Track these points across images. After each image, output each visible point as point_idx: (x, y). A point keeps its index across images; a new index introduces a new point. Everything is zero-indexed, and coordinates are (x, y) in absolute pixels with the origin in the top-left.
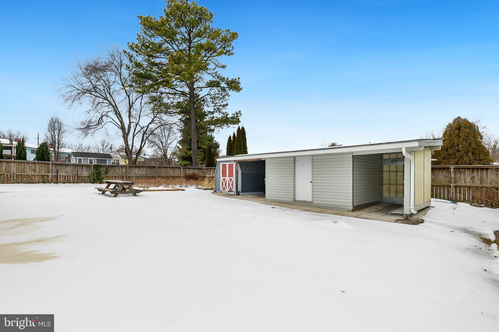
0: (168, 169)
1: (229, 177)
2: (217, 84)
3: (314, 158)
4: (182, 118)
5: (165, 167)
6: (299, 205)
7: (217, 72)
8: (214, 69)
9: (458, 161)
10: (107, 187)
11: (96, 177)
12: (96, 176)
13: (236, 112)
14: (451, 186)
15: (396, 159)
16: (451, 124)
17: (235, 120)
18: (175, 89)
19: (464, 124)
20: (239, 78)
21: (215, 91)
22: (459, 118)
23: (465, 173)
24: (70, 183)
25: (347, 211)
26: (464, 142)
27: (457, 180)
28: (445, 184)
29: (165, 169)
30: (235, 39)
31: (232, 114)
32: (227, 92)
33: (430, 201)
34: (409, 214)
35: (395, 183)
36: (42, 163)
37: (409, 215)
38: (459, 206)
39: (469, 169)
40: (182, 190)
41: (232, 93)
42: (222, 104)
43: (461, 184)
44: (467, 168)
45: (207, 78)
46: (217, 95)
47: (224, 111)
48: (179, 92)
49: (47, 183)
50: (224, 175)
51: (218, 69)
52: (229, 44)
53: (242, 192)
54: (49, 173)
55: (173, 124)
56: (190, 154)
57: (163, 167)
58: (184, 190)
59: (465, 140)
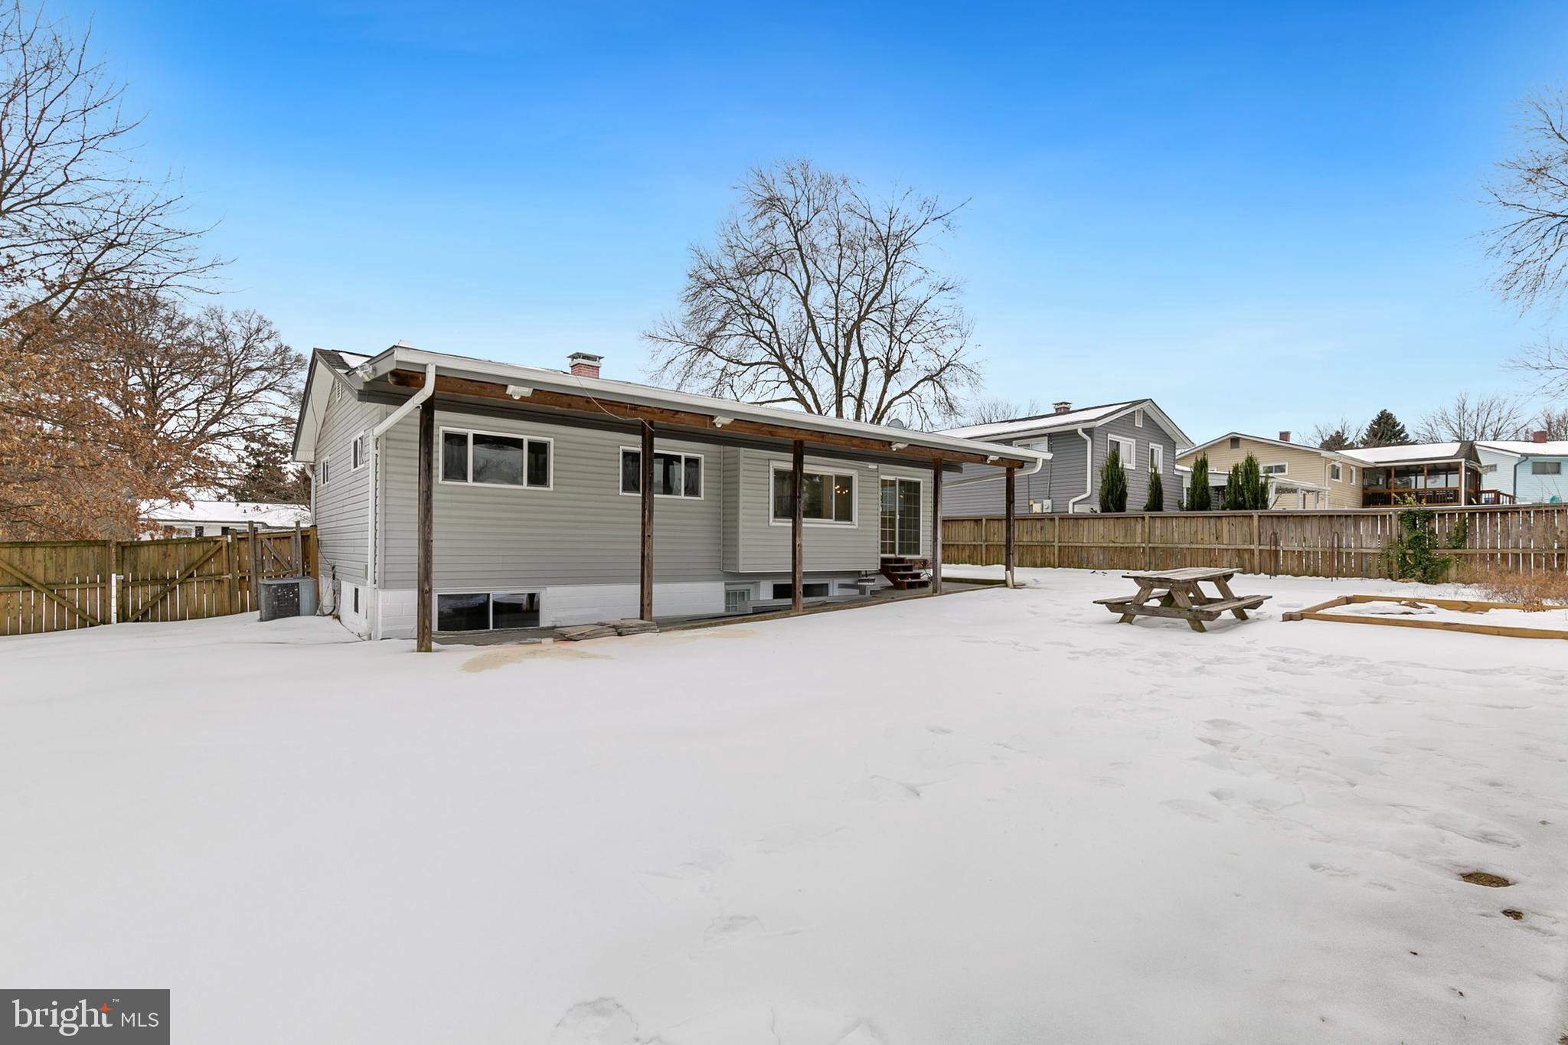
11: (1410, 555)
12: (1411, 551)
54: (1254, 544)
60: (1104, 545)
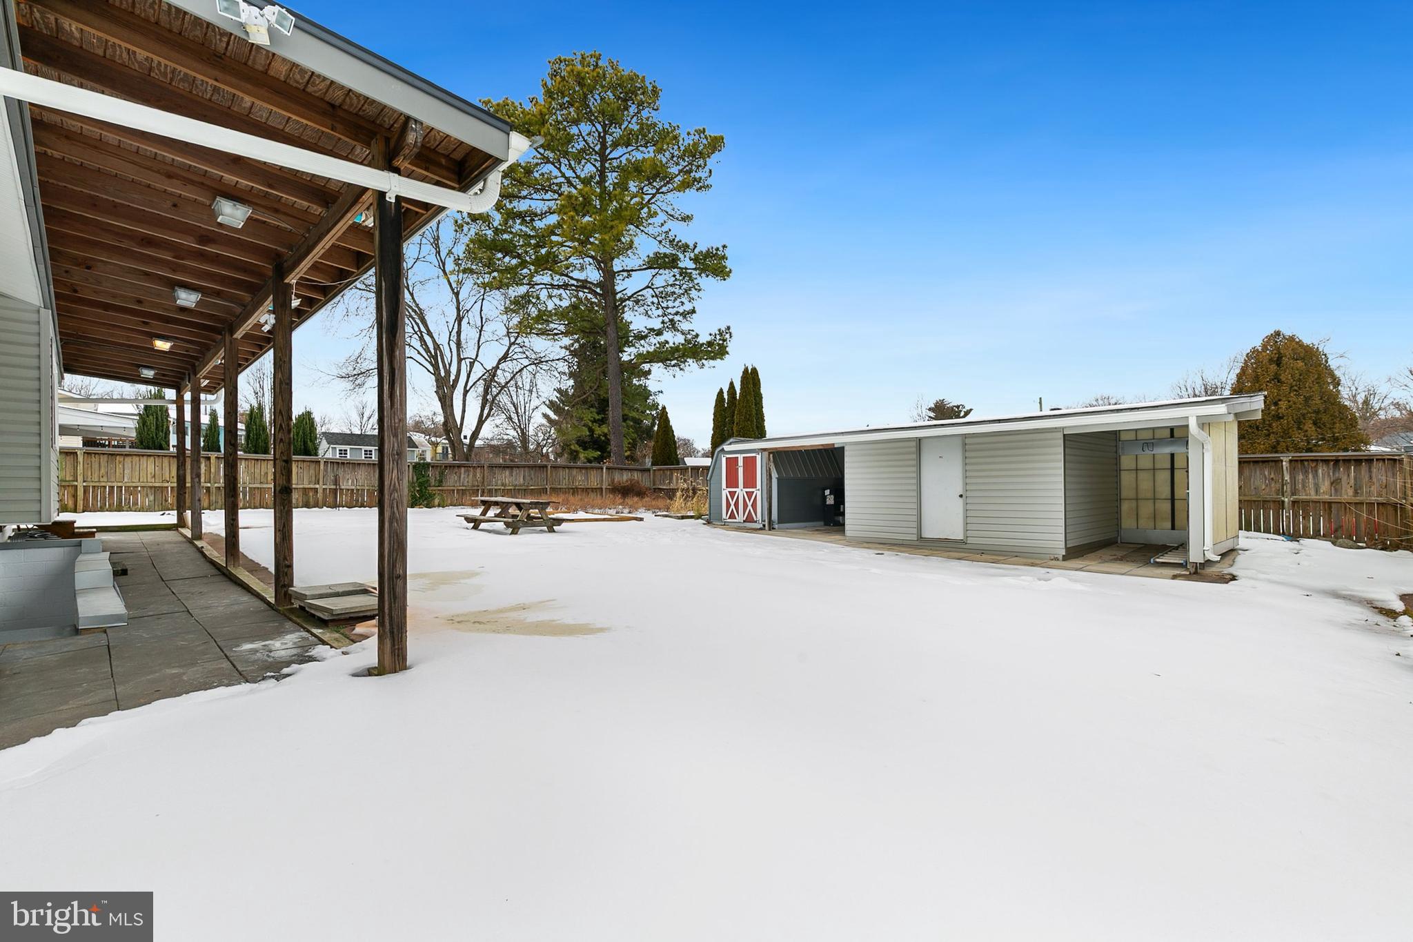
0: (574, 472)
1: (744, 488)
2: (669, 262)
3: (968, 441)
4: (573, 345)
5: (568, 468)
6: (932, 548)
7: (670, 230)
8: (662, 225)
9: (1278, 442)
10: (484, 513)
11: (418, 491)
12: (418, 489)
13: (719, 330)
14: (1283, 502)
15: (1152, 441)
16: (1258, 350)
17: (716, 349)
18: (567, 276)
19: (1290, 349)
20: (724, 247)
21: (665, 277)
22: (1278, 333)
23: (1316, 471)
24: (362, 506)
25: (1052, 560)
26: (1292, 395)
27: (1297, 487)
28: (1268, 497)
29: (567, 470)
30: (717, 152)
31: (711, 335)
32: (696, 282)
33: (1238, 537)
34: (1203, 562)
35: (1150, 495)
36: (304, 461)
37: (1200, 563)
38: (1305, 546)
39: (1326, 461)
40: (636, 520)
41: (707, 282)
42: (681, 311)
43: (1308, 497)
44: (1322, 460)
45: (645, 246)
46: (670, 289)
47: (685, 326)
48: (575, 283)
49: (315, 507)
50: (732, 482)
51: (671, 224)
52: (701, 162)
53: (781, 521)
54: (319, 484)
55: (558, 360)
56: (600, 433)
57: (564, 468)
58: (641, 519)
59: (1296, 390)
60: (157, 485)
